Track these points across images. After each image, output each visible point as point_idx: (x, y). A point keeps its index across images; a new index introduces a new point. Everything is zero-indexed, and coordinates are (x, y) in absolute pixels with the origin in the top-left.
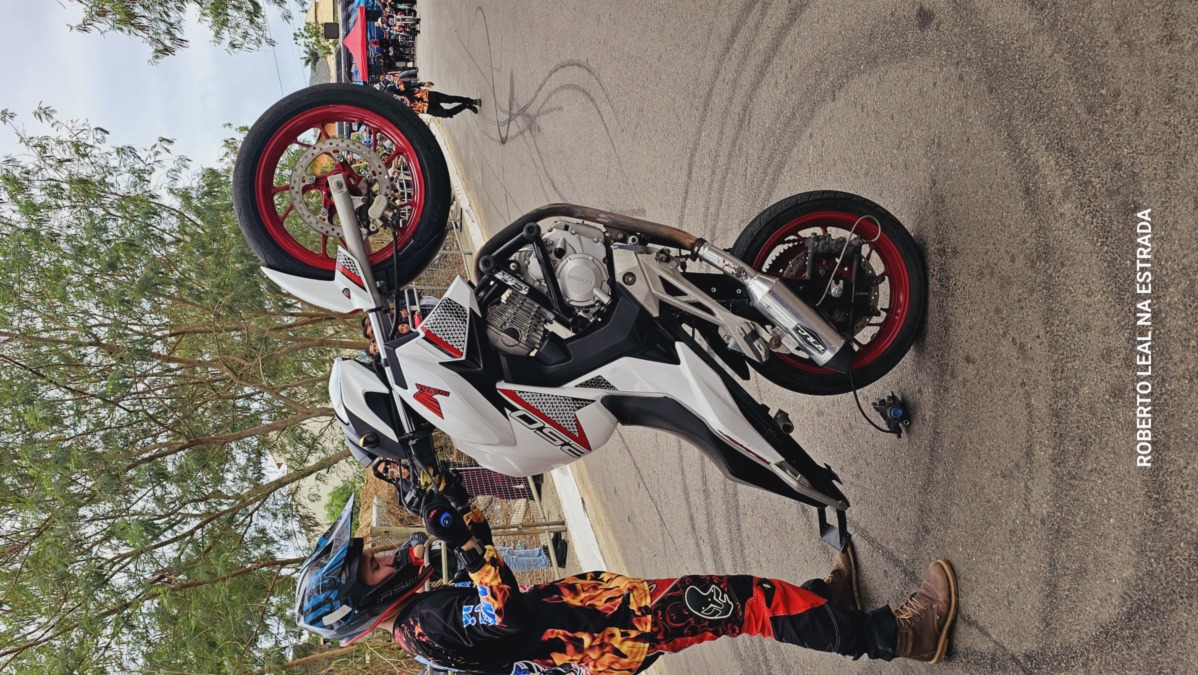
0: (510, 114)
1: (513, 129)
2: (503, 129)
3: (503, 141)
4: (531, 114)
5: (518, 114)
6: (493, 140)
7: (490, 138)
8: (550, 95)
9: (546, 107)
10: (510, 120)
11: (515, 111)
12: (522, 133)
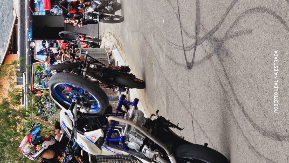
0: (197, 38)
1: (200, 53)
2: (190, 54)
3: (189, 66)
4: (219, 38)
5: (205, 38)
6: (179, 65)
7: (176, 63)
8: (238, 19)
9: (234, 31)
10: (196, 45)
11: (201, 35)
12: (209, 57)
